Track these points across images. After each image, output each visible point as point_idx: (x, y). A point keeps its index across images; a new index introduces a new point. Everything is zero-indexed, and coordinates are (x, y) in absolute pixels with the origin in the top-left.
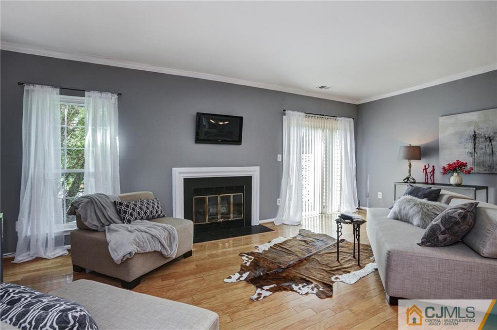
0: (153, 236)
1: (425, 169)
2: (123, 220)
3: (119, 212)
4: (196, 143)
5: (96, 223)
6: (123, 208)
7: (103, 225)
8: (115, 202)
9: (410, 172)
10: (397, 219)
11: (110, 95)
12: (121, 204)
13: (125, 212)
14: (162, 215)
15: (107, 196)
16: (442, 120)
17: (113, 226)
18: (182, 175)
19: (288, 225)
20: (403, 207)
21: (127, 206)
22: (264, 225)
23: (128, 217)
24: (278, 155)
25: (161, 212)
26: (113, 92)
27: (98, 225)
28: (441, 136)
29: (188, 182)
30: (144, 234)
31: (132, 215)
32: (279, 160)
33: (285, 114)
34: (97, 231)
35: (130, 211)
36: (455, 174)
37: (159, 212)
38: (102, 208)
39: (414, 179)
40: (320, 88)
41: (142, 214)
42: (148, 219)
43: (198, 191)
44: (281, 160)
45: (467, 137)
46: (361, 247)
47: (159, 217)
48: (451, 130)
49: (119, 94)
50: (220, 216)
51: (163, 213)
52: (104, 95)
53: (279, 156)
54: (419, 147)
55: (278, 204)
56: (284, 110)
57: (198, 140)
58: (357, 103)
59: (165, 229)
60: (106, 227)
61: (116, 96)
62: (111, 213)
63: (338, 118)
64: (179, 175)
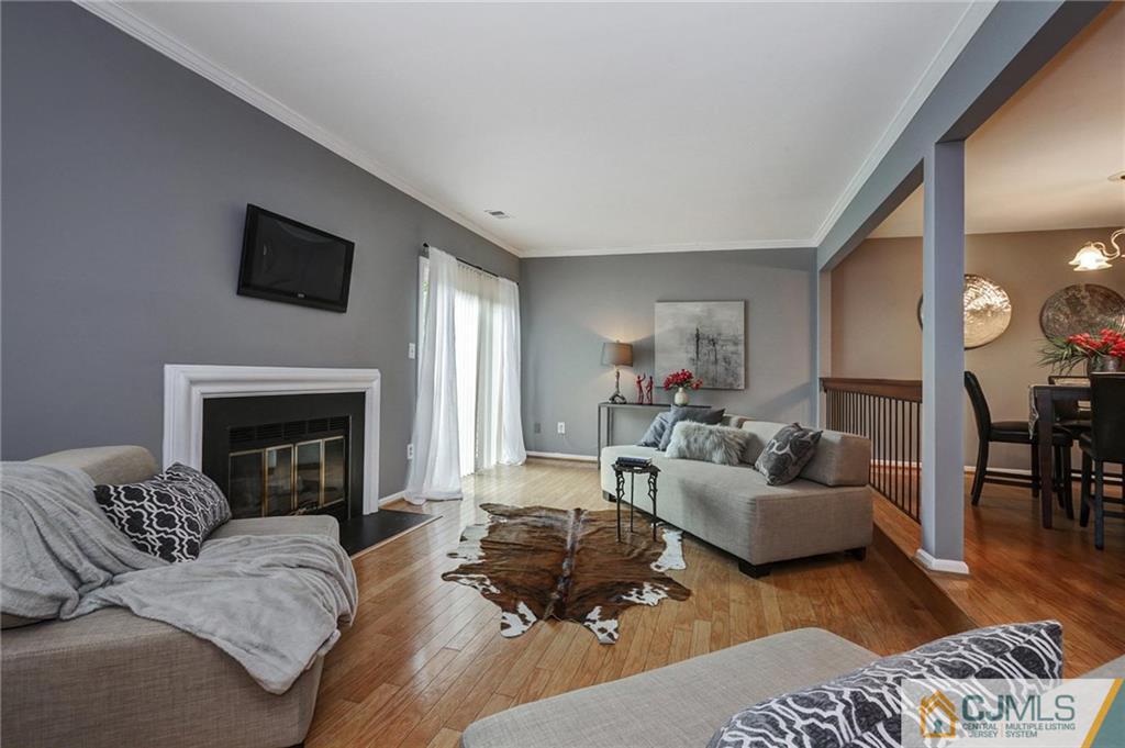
1: (639, 382)
4: (239, 293)
6: (151, 506)
9: (617, 386)
10: (684, 458)
16: (660, 308)
18: (198, 389)
19: (442, 501)
20: (692, 439)
22: (390, 508)
23: (184, 534)
24: (410, 344)
28: (657, 331)
32: (412, 355)
33: (426, 255)
36: (681, 389)
39: (623, 399)
40: (494, 214)
43: (242, 437)
44: (414, 357)
45: (688, 336)
46: (621, 515)
48: (669, 325)
50: (294, 502)
53: (412, 346)
54: (630, 346)
55: (409, 457)
56: (426, 245)
57: (248, 285)
58: (521, 255)
63: (500, 279)
64: (189, 387)
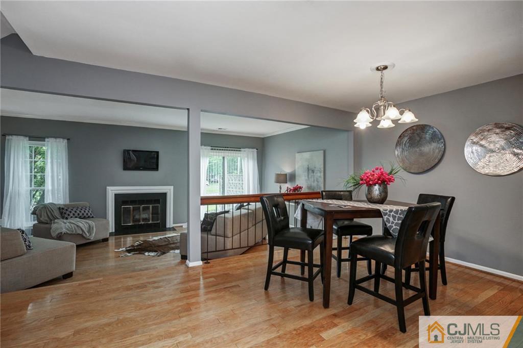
0: (78, 226)
2: (63, 218)
3: (61, 213)
4: (124, 170)
5: (47, 218)
6: (64, 211)
7: (51, 220)
8: (60, 208)
11: (62, 140)
12: (63, 209)
13: (65, 213)
14: (91, 216)
15: (54, 204)
16: (297, 155)
17: (56, 221)
18: (113, 191)
21: (67, 210)
22: (175, 227)
23: (66, 216)
25: (91, 214)
26: (64, 138)
27: (48, 220)
28: (296, 167)
29: (117, 196)
30: (72, 225)
31: (69, 215)
34: (47, 223)
37: (89, 214)
38: (52, 212)
40: (219, 129)
41: (76, 214)
42: (80, 218)
45: (306, 169)
47: (89, 217)
48: (300, 164)
49: (68, 139)
50: (141, 221)
51: (92, 215)
52: (58, 140)
54: (286, 175)
58: (262, 137)
59: (86, 223)
60: (53, 222)
61: (66, 141)
62: (57, 213)
63: (242, 149)
64: (112, 191)
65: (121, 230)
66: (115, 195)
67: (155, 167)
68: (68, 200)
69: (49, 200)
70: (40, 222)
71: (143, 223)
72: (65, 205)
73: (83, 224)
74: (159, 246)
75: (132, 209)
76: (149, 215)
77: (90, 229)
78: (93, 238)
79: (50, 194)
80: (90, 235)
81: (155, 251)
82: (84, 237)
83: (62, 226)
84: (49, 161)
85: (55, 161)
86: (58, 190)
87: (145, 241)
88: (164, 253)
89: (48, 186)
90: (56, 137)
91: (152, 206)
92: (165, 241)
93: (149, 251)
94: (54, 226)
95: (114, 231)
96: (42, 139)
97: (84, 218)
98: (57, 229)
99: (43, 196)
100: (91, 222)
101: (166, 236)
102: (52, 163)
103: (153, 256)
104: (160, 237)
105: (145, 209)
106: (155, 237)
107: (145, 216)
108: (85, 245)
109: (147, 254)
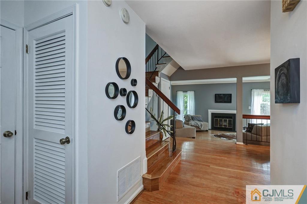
0: (197, 124)
2: (193, 120)
3: (192, 118)
4: (215, 102)
6: (193, 118)
7: (189, 120)
15: (190, 115)
24: (249, 107)
26: (193, 91)
29: (212, 114)
30: (195, 123)
33: (252, 91)
35: (194, 118)
38: (189, 117)
41: (197, 119)
42: (198, 121)
43: (216, 117)
44: (250, 109)
47: (201, 121)
52: (191, 92)
59: (200, 123)
61: (194, 92)
62: (191, 118)
64: (210, 112)
65: (214, 128)
66: (212, 113)
67: (230, 101)
68: (194, 114)
69: (188, 113)
70: (186, 121)
71: (224, 127)
72: (193, 116)
73: (199, 123)
74: (229, 137)
75: (219, 120)
76: (227, 124)
77: (201, 125)
78: (202, 129)
79: (189, 112)
80: (201, 127)
81: (226, 138)
82: (199, 128)
83: (192, 123)
84: (188, 99)
85: (190, 99)
86: (191, 110)
87: (223, 134)
88: (230, 139)
89: (188, 109)
90: (191, 91)
91: (228, 120)
92: (232, 136)
93: (223, 137)
94: (190, 122)
95: (211, 128)
96: (186, 92)
97: (200, 121)
98: (191, 123)
99: (186, 112)
100: (202, 123)
101: (234, 134)
102: (189, 100)
103: (225, 140)
104: (230, 134)
105: (225, 121)
106: (228, 134)
107: (225, 124)
108: (199, 131)
109: (222, 138)
